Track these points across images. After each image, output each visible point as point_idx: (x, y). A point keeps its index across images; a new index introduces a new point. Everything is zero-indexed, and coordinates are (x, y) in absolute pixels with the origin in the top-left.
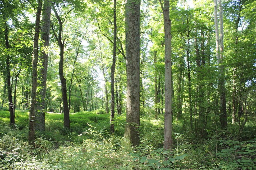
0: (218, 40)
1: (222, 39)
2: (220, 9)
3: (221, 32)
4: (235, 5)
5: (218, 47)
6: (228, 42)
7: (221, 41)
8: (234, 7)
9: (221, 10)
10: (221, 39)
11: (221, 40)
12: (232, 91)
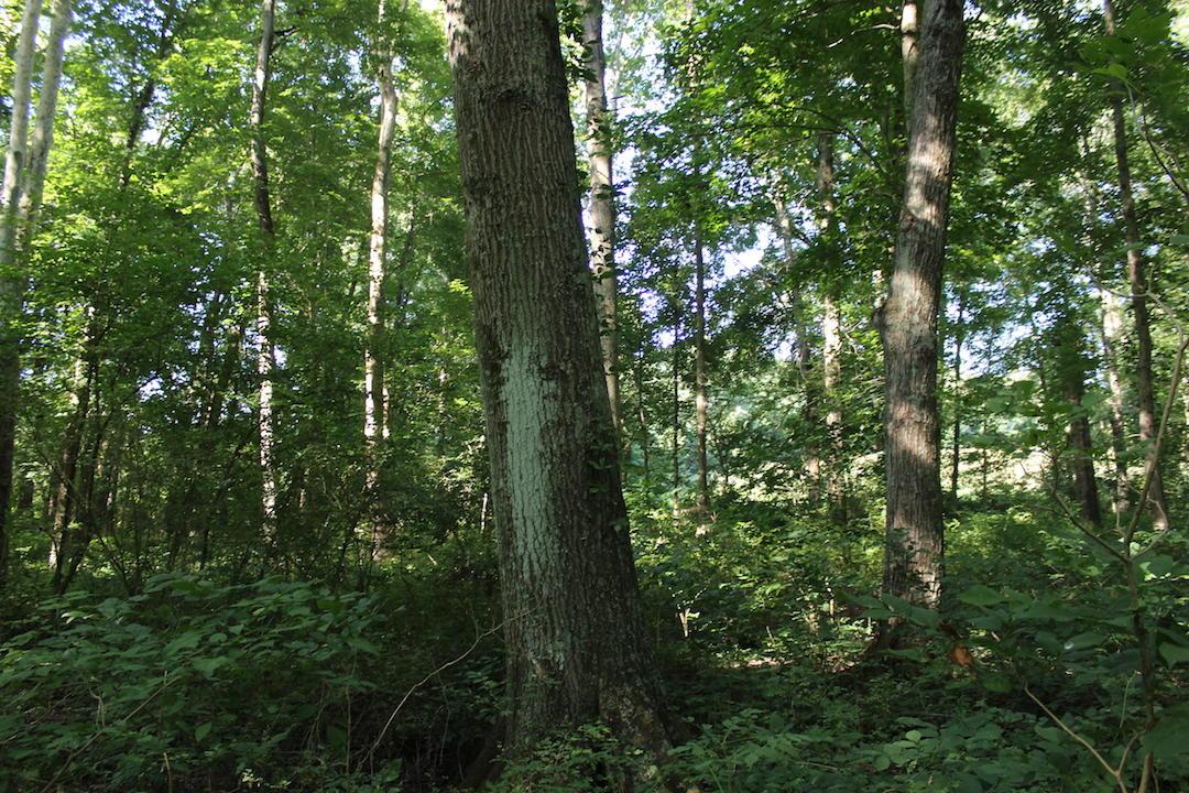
0: (17, 155)
1: (42, 154)
2: (57, 9)
3: (43, 118)
4: (144, 24)
5: (13, 185)
6: (83, 179)
7: (34, 162)
8: (139, 30)
9: (62, 14)
10: (37, 154)
11: (32, 159)
12: (65, 414)
